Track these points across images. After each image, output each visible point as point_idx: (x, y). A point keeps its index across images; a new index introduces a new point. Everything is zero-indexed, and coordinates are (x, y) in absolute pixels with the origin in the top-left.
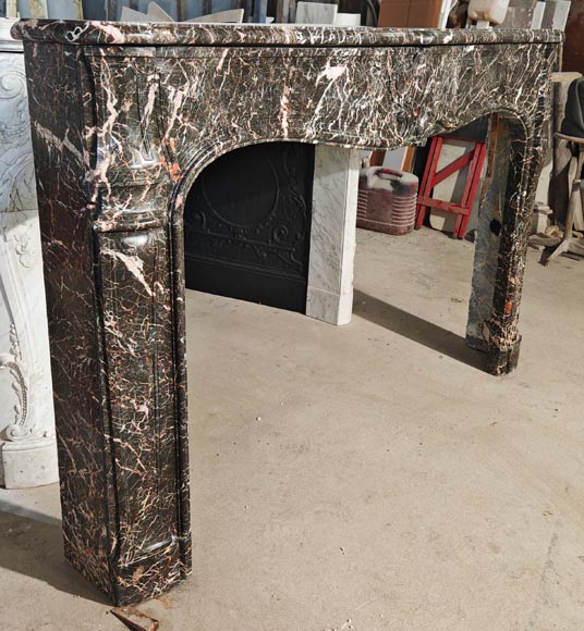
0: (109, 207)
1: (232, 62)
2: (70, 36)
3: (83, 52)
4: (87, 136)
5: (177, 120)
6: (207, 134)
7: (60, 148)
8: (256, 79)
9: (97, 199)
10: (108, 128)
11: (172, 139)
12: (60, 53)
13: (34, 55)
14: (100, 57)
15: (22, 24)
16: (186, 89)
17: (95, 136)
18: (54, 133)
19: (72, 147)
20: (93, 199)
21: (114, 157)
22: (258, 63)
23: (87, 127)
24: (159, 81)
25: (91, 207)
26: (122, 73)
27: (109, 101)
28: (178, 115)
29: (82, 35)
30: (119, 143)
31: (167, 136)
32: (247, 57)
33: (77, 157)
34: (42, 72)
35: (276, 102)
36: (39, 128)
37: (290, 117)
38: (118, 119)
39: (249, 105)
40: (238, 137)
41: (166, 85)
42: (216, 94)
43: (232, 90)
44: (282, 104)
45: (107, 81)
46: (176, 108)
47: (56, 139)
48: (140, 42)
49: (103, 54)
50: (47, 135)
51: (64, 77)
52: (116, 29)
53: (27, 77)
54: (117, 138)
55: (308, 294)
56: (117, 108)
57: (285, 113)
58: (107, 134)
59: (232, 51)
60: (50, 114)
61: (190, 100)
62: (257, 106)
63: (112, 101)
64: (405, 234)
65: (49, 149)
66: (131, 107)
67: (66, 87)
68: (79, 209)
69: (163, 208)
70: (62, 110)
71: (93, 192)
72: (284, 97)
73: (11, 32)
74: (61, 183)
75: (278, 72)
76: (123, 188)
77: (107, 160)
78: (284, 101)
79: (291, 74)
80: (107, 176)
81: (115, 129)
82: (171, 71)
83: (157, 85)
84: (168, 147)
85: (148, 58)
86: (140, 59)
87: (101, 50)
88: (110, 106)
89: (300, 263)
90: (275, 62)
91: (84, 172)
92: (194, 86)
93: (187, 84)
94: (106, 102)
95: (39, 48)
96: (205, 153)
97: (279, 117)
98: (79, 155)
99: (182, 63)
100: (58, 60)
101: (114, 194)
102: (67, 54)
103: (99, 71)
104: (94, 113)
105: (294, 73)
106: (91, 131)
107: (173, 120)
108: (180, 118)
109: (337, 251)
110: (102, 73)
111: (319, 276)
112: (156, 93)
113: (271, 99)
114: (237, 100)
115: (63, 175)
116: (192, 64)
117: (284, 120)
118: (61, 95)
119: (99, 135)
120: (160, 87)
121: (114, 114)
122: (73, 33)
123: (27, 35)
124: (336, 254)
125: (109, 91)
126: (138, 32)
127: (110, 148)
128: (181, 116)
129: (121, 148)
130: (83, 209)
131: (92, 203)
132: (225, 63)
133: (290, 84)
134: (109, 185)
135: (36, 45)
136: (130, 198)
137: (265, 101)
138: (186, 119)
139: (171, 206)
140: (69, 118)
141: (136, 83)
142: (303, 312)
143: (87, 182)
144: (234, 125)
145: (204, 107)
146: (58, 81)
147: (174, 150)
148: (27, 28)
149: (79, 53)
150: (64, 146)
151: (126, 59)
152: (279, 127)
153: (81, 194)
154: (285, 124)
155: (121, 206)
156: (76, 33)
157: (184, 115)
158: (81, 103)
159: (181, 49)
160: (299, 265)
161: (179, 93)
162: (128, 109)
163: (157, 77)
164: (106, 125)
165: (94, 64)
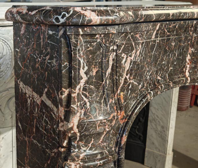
0: (77, 150)
1: (161, 33)
2: (57, 20)
3: (65, 32)
4: (63, 96)
5: (126, 79)
6: (143, 86)
7: (39, 102)
8: (173, 44)
9: (67, 143)
10: (79, 89)
11: (122, 93)
12: (45, 32)
13: (22, 32)
14: (78, 35)
15: (15, 10)
16: (133, 55)
17: (69, 96)
18: (34, 90)
19: (49, 103)
20: (65, 144)
21: (83, 112)
22: (175, 33)
23: (64, 89)
24: (116, 51)
25: (63, 150)
26: (93, 47)
27: (81, 69)
28: (127, 75)
29: (68, 19)
30: (87, 100)
31: (119, 91)
32: (170, 28)
33: (52, 110)
34: (27, 45)
35: (184, 59)
36: (21, 85)
37: (191, 68)
38: (87, 82)
39: (168, 63)
40: (162, 87)
41: (121, 53)
42: (150, 57)
43: (160, 53)
44: (187, 60)
45: (82, 53)
46: (126, 70)
47: (35, 95)
48: (110, 23)
49: (81, 33)
50: (28, 91)
51: (46, 50)
52: (93, 13)
53: (15, 47)
54: (86, 96)
55: (146, 153)
56: (86, 73)
57: (188, 66)
58: (78, 94)
59: (161, 25)
60: (31, 76)
61: (135, 63)
62: (173, 63)
63: (83, 69)
64: (185, 110)
65: (29, 101)
66: (97, 73)
67: (48, 57)
68: (51, 149)
69: (113, 145)
70: (43, 75)
71: (65, 139)
72: (189, 55)
73: (6, 16)
74: (37, 128)
75: (186, 38)
76: (88, 135)
77: (78, 114)
78: (188, 57)
79: (193, 39)
80: (78, 127)
81: (85, 89)
82: (124, 43)
83: (115, 53)
84: (119, 100)
85: (113, 34)
86: (107, 35)
87: (80, 30)
88: (82, 72)
89: (141, 135)
90: (185, 31)
91: (59, 123)
92: (138, 52)
93: (134, 51)
94: (79, 69)
95: (27, 28)
96: (141, 100)
97: (184, 70)
98: (55, 109)
99: (132, 36)
100: (42, 37)
101: (81, 140)
102: (51, 32)
103: (76, 45)
104: (70, 78)
105: (195, 38)
106: (66, 92)
107: (123, 79)
108: (128, 77)
109: (165, 129)
110: (79, 47)
111: (153, 143)
112: (113, 60)
113: (181, 57)
114: (162, 60)
115: (39, 122)
116: (138, 36)
117: (187, 71)
118: (42, 63)
119: (73, 95)
120: (116, 55)
121: (85, 78)
122: (60, 17)
123: (18, 18)
124: (164, 131)
125: (82, 61)
126: (110, 15)
127: (81, 105)
128: (129, 75)
129: (88, 104)
130: (55, 150)
131: (63, 147)
132: (157, 34)
133: (192, 46)
134: (78, 134)
135: (24, 25)
136: (92, 142)
137: (178, 59)
138: (132, 78)
139: (118, 144)
140: (48, 81)
141: (102, 54)
142: (143, 162)
143: (60, 131)
144: (159, 78)
145: (143, 67)
146: (41, 53)
147: (123, 101)
148: (18, 13)
149: (61, 32)
150: (42, 101)
151: (97, 36)
152: (185, 76)
153: (54, 139)
154: (187, 74)
155: (85, 149)
156: (63, 18)
157: (131, 75)
158: (60, 70)
159: (133, 25)
160: (140, 136)
161: (129, 58)
162: (94, 74)
163: (115, 48)
164: (78, 87)
165: (73, 40)
